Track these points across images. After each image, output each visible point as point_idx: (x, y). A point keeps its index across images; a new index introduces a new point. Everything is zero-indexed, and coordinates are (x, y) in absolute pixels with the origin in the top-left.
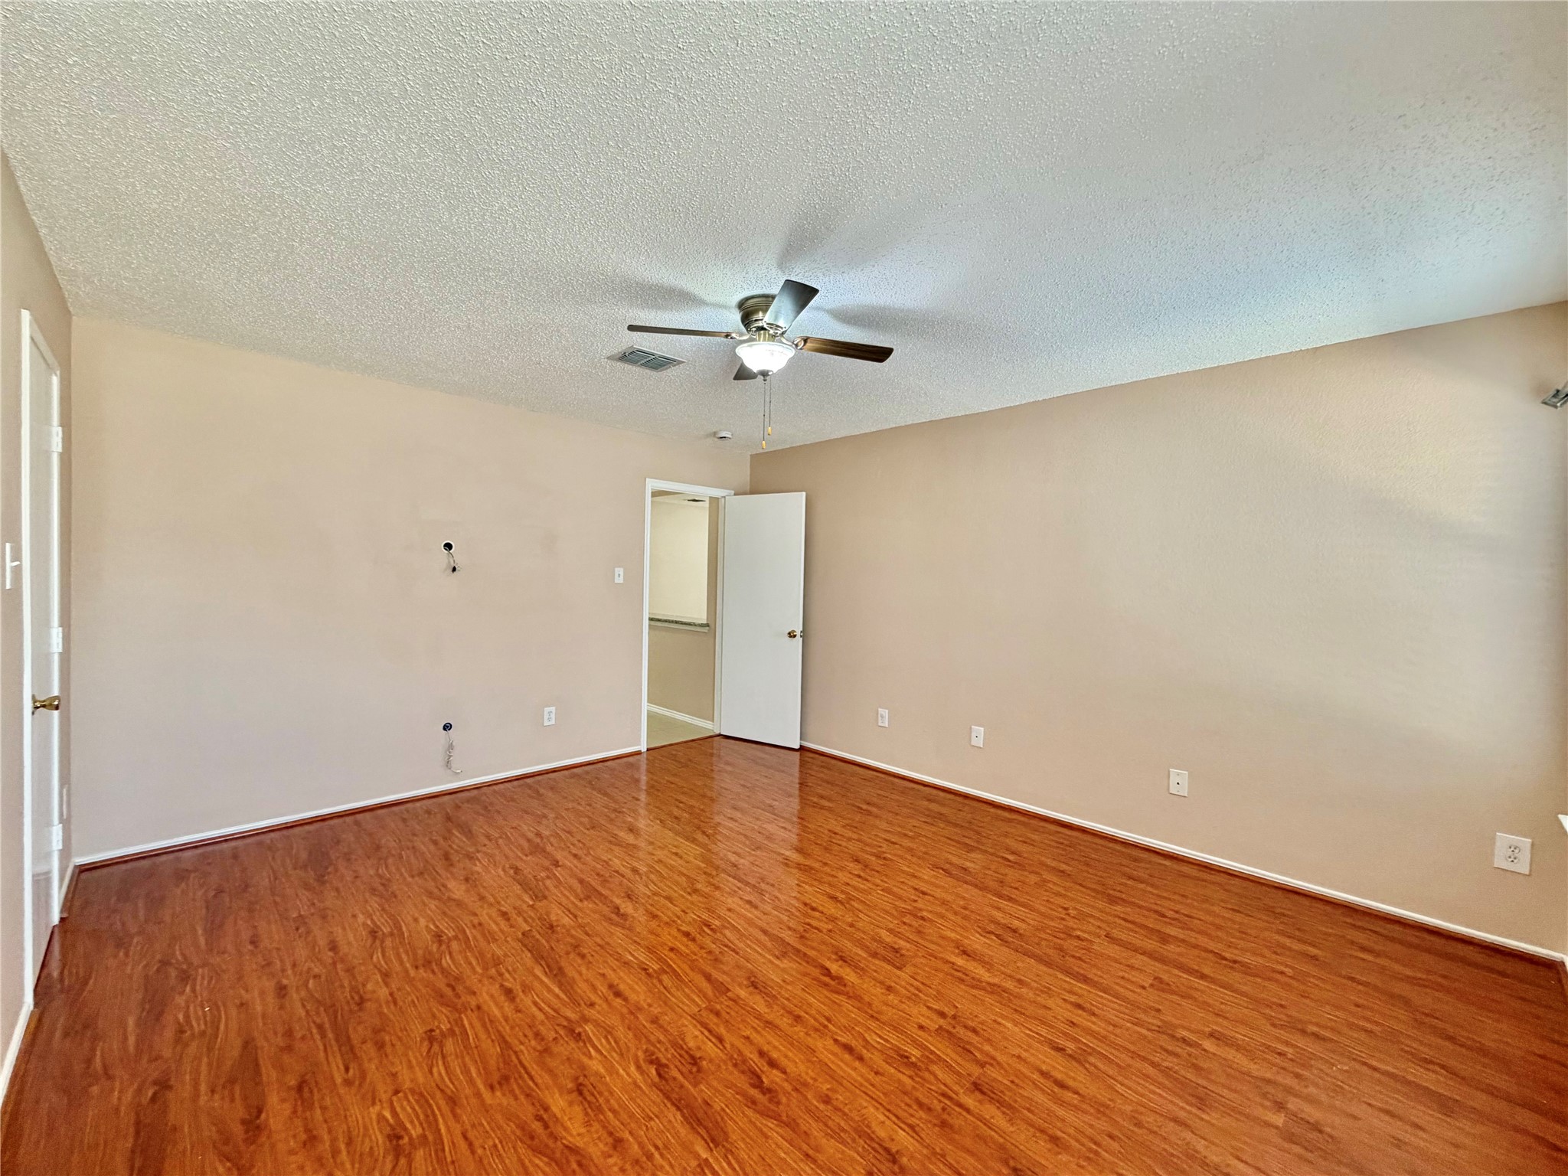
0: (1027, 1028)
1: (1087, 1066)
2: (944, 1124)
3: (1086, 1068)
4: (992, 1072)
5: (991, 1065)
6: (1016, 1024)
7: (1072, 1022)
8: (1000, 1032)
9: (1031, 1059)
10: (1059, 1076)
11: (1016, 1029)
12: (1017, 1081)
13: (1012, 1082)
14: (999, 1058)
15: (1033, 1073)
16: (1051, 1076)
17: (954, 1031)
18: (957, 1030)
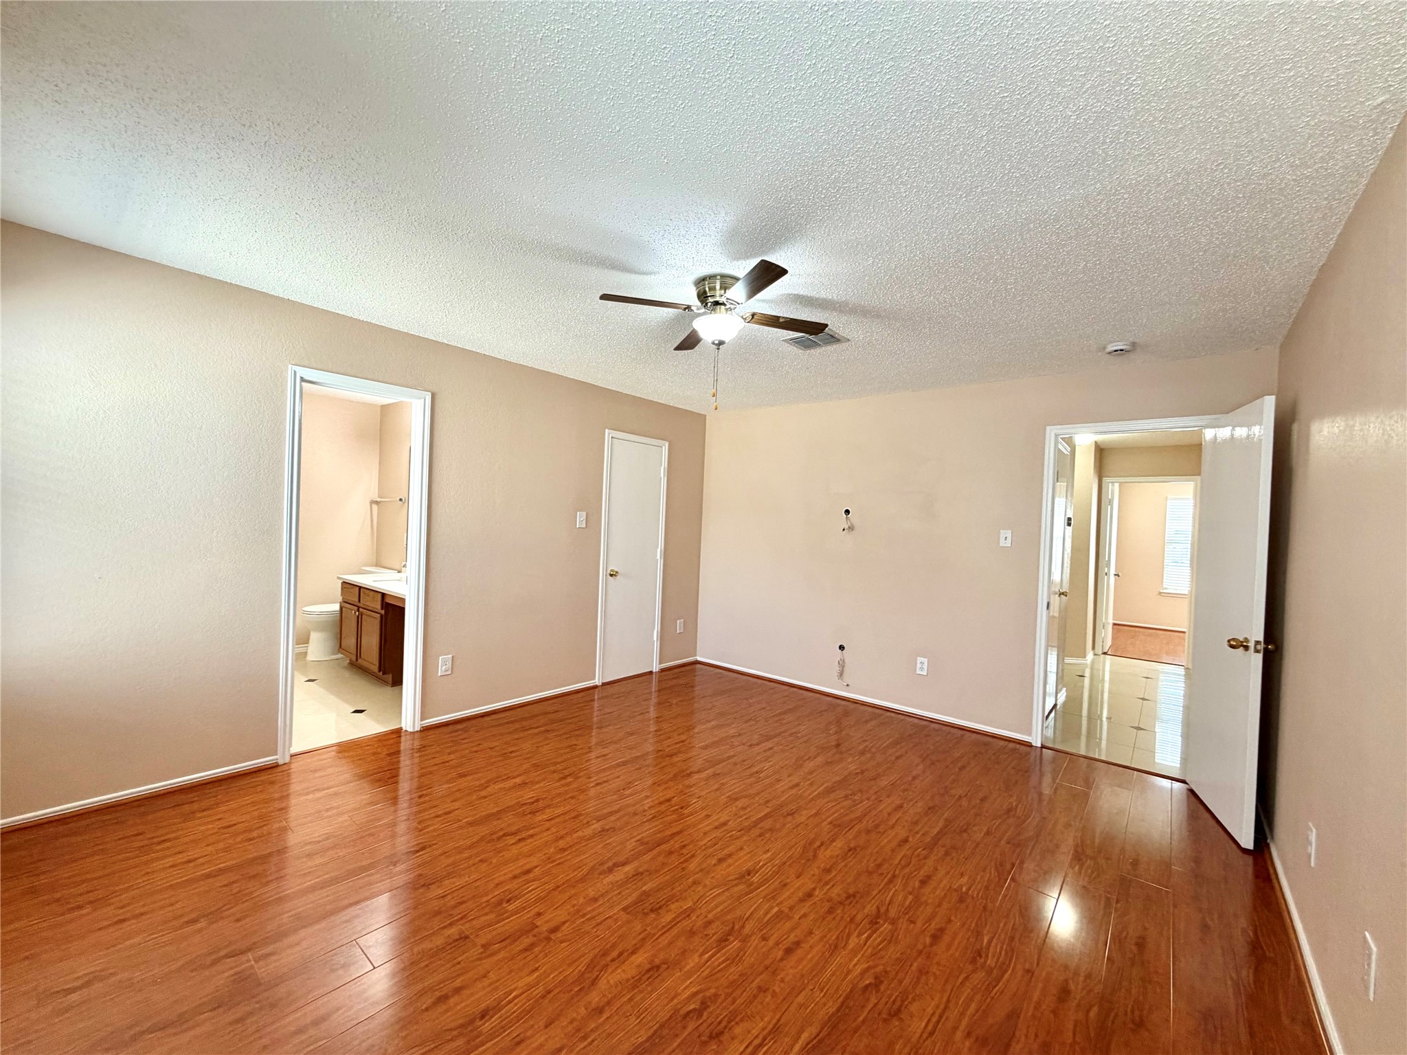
0: (521, 995)
1: (455, 1033)
2: (438, 913)
3: (451, 1030)
4: (475, 952)
5: (482, 953)
6: (530, 987)
7: (519, 1043)
8: (521, 969)
9: (479, 985)
10: (452, 1001)
11: (521, 984)
12: (458, 966)
13: (459, 963)
14: (488, 960)
15: (463, 981)
16: (453, 995)
17: (530, 935)
18: (530, 937)
